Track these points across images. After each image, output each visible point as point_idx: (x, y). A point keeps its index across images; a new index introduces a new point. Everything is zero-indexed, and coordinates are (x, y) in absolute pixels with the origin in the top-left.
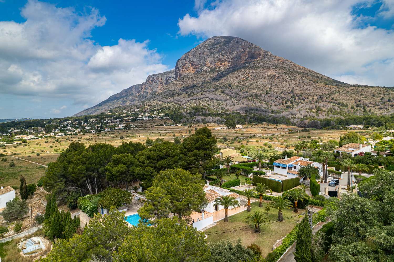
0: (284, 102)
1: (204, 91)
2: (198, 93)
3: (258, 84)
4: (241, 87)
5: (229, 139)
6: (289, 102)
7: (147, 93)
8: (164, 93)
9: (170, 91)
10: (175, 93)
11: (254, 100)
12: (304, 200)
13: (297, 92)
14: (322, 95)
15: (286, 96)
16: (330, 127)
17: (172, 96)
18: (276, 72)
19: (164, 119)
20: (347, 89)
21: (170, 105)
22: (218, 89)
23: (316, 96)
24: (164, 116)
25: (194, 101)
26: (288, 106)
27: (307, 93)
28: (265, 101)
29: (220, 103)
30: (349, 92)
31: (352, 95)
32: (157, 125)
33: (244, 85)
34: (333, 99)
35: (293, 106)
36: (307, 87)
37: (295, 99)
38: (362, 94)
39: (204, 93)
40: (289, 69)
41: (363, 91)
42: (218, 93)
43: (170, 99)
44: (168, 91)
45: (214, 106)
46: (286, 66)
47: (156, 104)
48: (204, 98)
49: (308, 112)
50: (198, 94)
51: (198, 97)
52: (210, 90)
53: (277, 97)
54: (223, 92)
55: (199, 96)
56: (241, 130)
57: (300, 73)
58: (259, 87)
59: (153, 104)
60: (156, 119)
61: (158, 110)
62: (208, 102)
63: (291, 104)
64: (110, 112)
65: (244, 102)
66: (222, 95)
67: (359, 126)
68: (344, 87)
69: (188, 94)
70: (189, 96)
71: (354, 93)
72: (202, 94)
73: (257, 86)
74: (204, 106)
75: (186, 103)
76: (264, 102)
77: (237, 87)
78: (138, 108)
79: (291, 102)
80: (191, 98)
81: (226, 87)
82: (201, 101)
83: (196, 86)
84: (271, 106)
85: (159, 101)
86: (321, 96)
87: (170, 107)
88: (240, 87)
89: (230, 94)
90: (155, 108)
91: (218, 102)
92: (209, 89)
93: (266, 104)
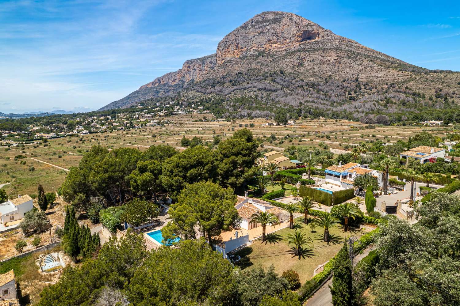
0: (347, 93)
1: (250, 80)
2: (243, 81)
3: (315, 71)
4: (295, 74)
5: (279, 138)
6: (353, 93)
7: (184, 82)
8: (204, 82)
9: (211, 79)
10: (216, 82)
11: (310, 91)
12: (357, 217)
13: (363, 80)
14: (394, 84)
15: (349, 85)
16: (401, 123)
17: (213, 86)
18: (337, 56)
19: (203, 113)
20: (425, 75)
21: (210, 96)
22: (267, 77)
23: (387, 84)
24: (204, 110)
25: (238, 91)
26: (352, 97)
27: (374, 81)
28: (323, 91)
29: (270, 94)
30: (427, 79)
31: (431, 83)
32: (196, 121)
33: (298, 72)
34: (407, 88)
35: (357, 97)
36: (376, 74)
37: (360, 89)
38: (444, 82)
39: (250, 82)
40: (354, 52)
41: (445, 78)
42: (267, 82)
43: (210, 89)
44: (208, 80)
45: (262, 98)
46: (350, 49)
47: (195, 95)
48: (250, 87)
49: (374, 104)
50: (244, 84)
51: (244, 87)
52: (258, 78)
53: (338, 86)
54: (274, 81)
55: (245, 85)
56: (293, 126)
57: (367, 56)
58: (317, 74)
59: (191, 96)
60: (194, 113)
61: (197, 102)
62: (255, 93)
63: (355, 95)
64: (141, 106)
65: (299, 92)
66: (272, 84)
67: (437, 122)
68: (422, 74)
69: (231, 83)
70: (233, 85)
71: (434, 81)
72: (248, 83)
73: (314, 72)
74: (251, 97)
75: (230, 93)
76: (322, 93)
77: (290, 74)
78: (173, 101)
79: (356, 92)
80: (235, 87)
81: (278, 75)
82: (246, 91)
83: (241, 73)
84: (330, 97)
85: (198, 92)
86: (392, 85)
87: (210, 99)
88: (293, 74)
89: (281, 83)
90: (193, 100)
91: (267, 92)
92: (257, 77)
93: (325, 95)
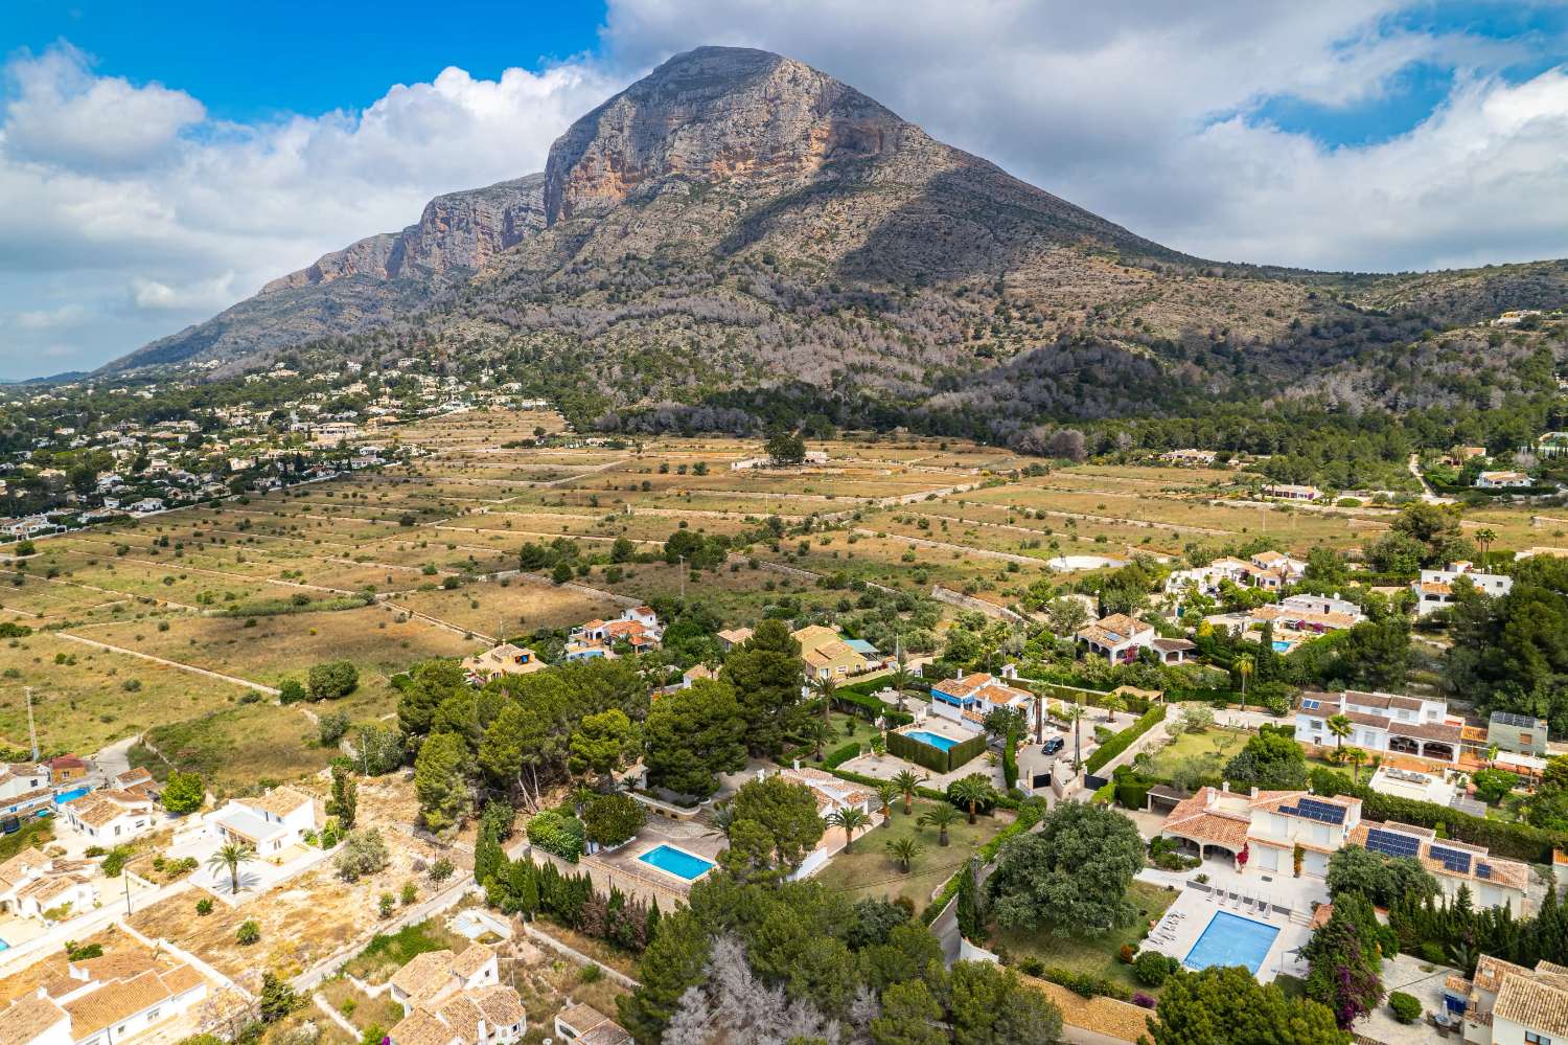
0: (971, 332)
1: (669, 283)
2: (646, 288)
3: (876, 258)
4: (812, 265)
5: (789, 523)
6: (987, 332)
7: (429, 273)
8: (505, 282)
9: (530, 273)
10: (554, 288)
11: (860, 327)
13: (1017, 291)
14: (1102, 307)
15: (975, 308)
16: (1116, 454)
17: (543, 299)
18: (940, 211)
19: (527, 409)
20: (1185, 285)
21: (539, 341)
22: (721, 276)
23: (1084, 308)
24: (529, 396)
25: (635, 324)
26: (985, 346)
27: (1050, 297)
28: (901, 329)
29: (735, 336)
30: (1191, 297)
31: (1204, 310)
32: (511, 445)
33: (822, 260)
34: (1138, 323)
35: (1001, 346)
36: (1053, 273)
37: (1008, 319)
38: (1233, 307)
39: (669, 291)
40: (988, 198)
41: (1238, 295)
42: (724, 294)
43: (535, 314)
44: (522, 275)
45: (712, 350)
46: (978, 187)
47: (482, 335)
48: (671, 312)
49: (1047, 388)
50: (647, 296)
51: (646, 309)
52: (692, 279)
53: (944, 312)
54: (745, 289)
55: (651, 299)
56: (823, 471)
57: (1027, 214)
58: (879, 267)
59: (470, 337)
60: (495, 407)
61: (493, 364)
62: (687, 332)
63: (994, 340)
64: (286, 368)
65: (825, 330)
66: (741, 299)
67: (1202, 455)
68: (1179, 278)
69: (606, 293)
70: (611, 299)
71: (1208, 303)
72: (662, 295)
73: (872, 263)
74: (676, 350)
75: (603, 331)
76: (896, 332)
77: (797, 264)
78: (409, 355)
79: (995, 331)
80: (620, 310)
81: (755, 268)
82: (658, 325)
83: (635, 258)
84: (922, 349)
85: (493, 321)
86: (1097, 309)
87: (538, 351)
88: (806, 265)
89: (769, 298)
90: (478, 351)
91: (727, 330)
92: (690, 273)
93: (905, 340)
